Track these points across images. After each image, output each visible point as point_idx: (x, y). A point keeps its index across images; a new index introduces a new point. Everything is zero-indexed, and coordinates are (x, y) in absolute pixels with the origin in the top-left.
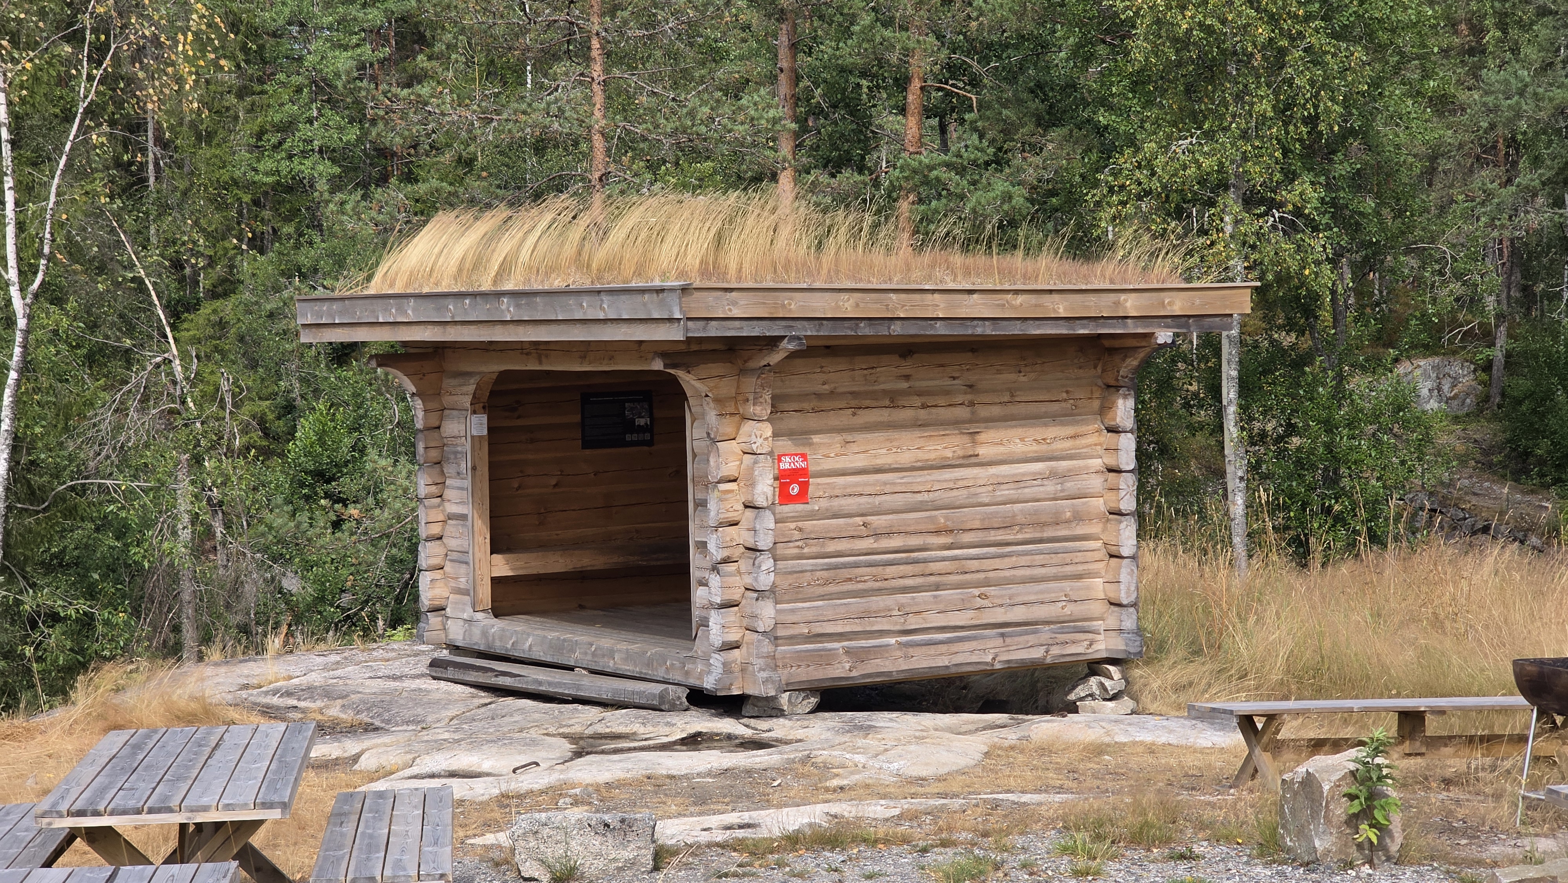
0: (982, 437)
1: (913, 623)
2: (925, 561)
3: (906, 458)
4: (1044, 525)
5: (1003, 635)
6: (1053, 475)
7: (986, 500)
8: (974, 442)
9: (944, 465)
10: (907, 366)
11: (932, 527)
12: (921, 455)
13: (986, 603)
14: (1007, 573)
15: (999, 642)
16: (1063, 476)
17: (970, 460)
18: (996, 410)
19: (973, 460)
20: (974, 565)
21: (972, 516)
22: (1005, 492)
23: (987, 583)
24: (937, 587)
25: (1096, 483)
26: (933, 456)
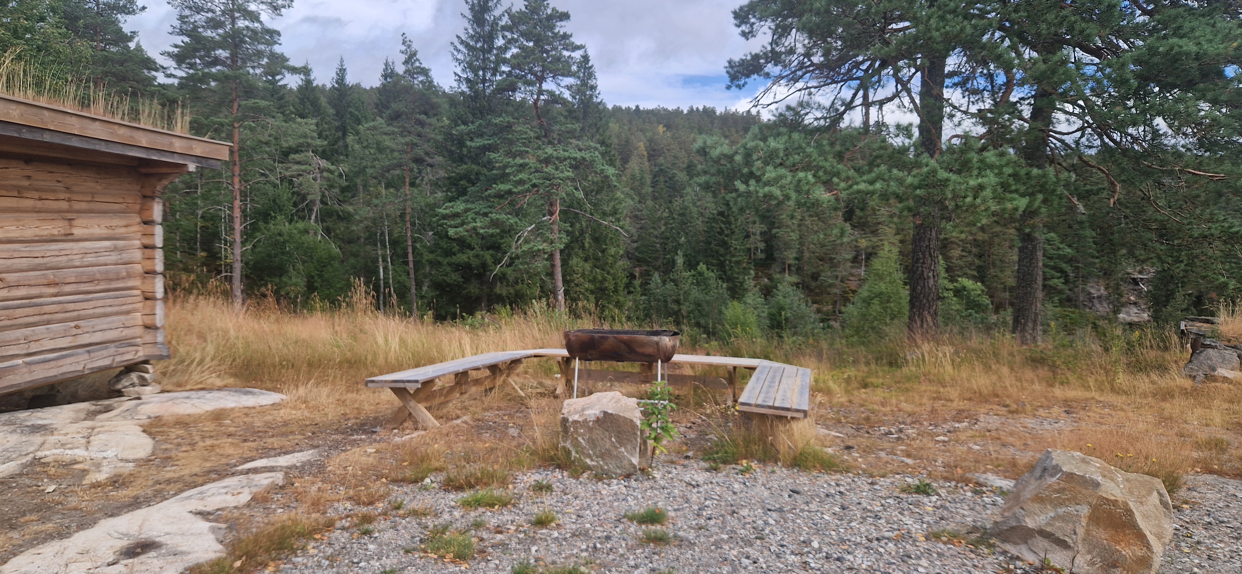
0: (75, 223)
1: (34, 348)
2: (41, 305)
3: (29, 233)
4: (111, 280)
5: (89, 352)
6: (115, 249)
7: (78, 264)
8: (71, 226)
9: (53, 240)
10: (29, 170)
11: (45, 282)
12: (38, 232)
13: (79, 331)
14: (91, 312)
15: (86, 356)
16: (121, 250)
17: (68, 237)
18: (83, 206)
19: (70, 237)
20: (71, 306)
21: (70, 275)
22: (90, 259)
23: (78, 318)
24: (48, 322)
25: (138, 255)
26: (46, 233)
